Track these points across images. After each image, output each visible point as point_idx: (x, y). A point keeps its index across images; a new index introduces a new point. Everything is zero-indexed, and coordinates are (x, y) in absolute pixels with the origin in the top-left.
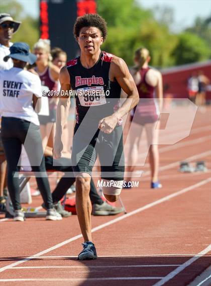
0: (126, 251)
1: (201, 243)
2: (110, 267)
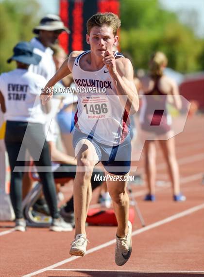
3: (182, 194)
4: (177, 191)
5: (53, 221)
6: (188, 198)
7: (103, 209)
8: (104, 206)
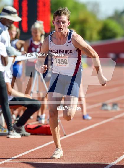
0: (65, 160)
1: (114, 156)
5: (9, 132)
6: (93, 118)
7: (40, 125)
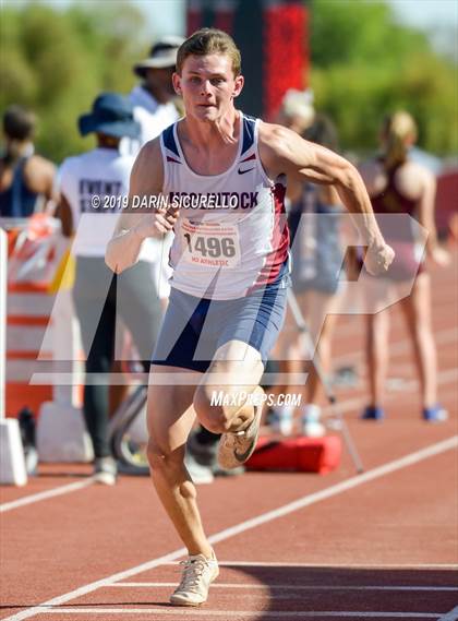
2: (326, 588)
3: (441, 405)
4: (431, 399)
8: (278, 432)
